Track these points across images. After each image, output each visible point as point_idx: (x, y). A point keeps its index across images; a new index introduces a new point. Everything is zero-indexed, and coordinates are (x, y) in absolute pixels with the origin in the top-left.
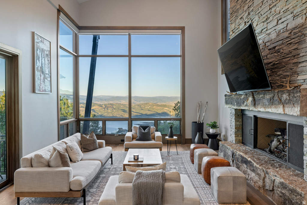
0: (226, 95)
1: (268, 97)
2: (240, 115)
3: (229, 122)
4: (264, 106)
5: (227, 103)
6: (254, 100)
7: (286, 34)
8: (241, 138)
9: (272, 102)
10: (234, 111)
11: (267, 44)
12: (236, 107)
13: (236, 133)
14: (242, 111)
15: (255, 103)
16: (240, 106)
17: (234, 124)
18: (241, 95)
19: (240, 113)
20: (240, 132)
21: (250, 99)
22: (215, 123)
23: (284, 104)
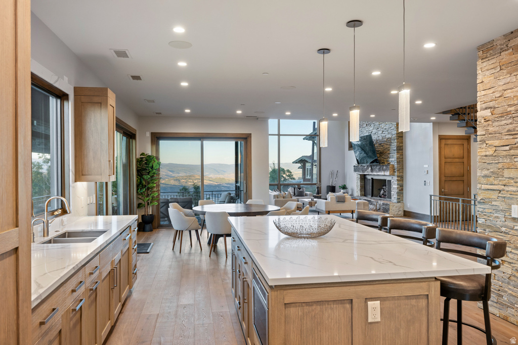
0: (354, 166)
1: (378, 167)
2: (363, 178)
3: (356, 183)
4: (377, 172)
5: (355, 171)
6: (372, 169)
7: (385, 140)
8: (364, 193)
9: (380, 170)
10: (359, 176)
11: (378, 141)
12: (361, 173)
13: (361, 190)
14: (365, 175)
15: (372, 170)
16: (364, 172)
17: (359, 184)
18: (365, 166)
19: (363, 177)
20: (363, 190)
21: (370, 168)
22: (345, 185)
23: (384, 170)
